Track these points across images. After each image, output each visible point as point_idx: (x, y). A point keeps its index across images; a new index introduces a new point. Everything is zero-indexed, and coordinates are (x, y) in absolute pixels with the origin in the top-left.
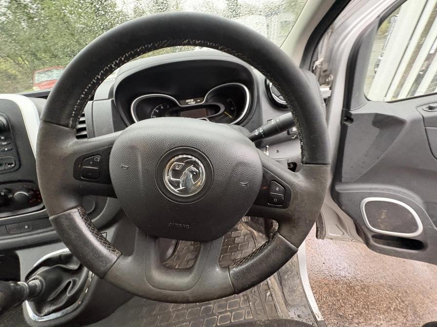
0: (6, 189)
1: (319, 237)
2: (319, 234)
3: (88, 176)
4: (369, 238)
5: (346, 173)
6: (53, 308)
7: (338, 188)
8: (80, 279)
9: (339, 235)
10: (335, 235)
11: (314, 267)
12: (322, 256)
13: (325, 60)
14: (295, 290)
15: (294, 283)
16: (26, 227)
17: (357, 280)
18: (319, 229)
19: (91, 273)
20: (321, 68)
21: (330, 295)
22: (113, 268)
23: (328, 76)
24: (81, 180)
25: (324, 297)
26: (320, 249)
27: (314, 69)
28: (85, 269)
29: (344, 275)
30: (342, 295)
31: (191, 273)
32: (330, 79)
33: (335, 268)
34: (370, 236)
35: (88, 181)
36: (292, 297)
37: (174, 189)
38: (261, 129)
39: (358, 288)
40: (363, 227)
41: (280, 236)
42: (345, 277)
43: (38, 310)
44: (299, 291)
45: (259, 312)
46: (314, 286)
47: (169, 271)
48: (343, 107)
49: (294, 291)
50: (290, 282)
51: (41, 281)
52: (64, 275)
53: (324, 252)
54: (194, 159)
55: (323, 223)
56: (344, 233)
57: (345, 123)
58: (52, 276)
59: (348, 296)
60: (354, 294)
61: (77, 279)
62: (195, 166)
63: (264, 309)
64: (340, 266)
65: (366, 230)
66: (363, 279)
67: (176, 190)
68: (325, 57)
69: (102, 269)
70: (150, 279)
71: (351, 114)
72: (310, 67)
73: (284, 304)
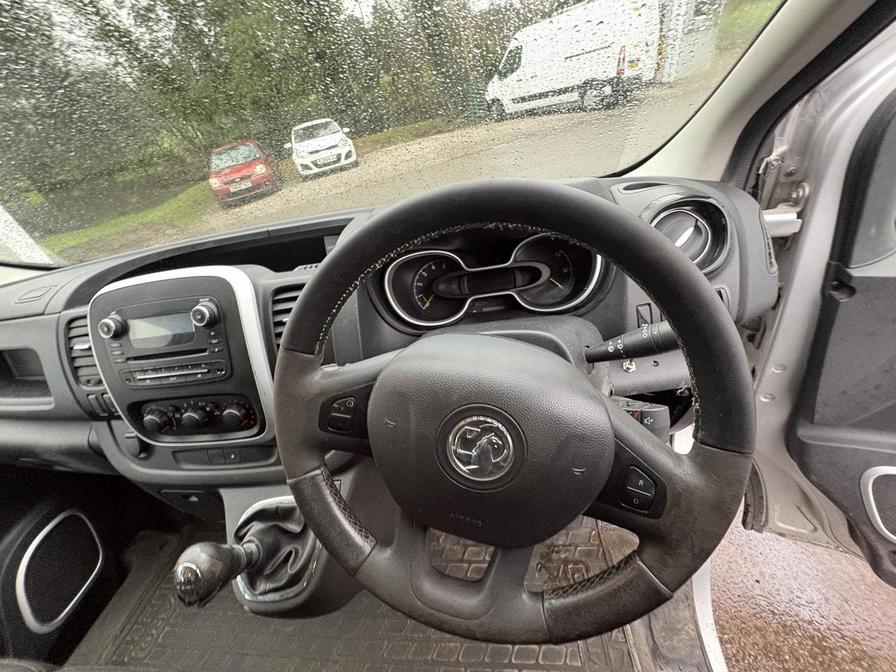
0: (213, 403)
1: (750, 526)
2: (749, 519)
3: (338, 426)
4: (881, 557)
5: (826, 404)
6: (270, 586)
7: (804, 432)
8: (303, 548)
9: (803, 531)
10: (794, 529)
11: (732, 585)
12: (754, 565)
13: (791, 150)
14: (678, 629)
15: (678, 615)
16: (233, 456)
17: (843, 637)
18: (751, 509)
19: (318, 542)
20: (780, 168)
21: (766, 655)
22: (366, 563)
23: (798, 185)
24: (328, 431)
25: (750, 655)
26: (750, 548)
27: (761, 172)
28: (311, 535)
29: (807, 618)
30: (798, 660)
31: (479, 591)
32: (801, 193)
33: (785, 597)
34: (883, 551)
35: (337, 433)
36: (669, 642)
37: (462, 467)
38: (620, 341)
39: (844, 656)
40: (865, 529)
41: (640, 563)
42: (810, 623)
43: (252, 584)
44: (688, 633)
45: (593, 657)
46: (727, 626)
47: (445, 581)
48: (831, 257)
49: (677, 632)
50: (669, 611)
51: (257, 546)
52: (283, 539)
53: (761, 558)
54: (496, 424)
55: (762, 498)
56: (816, 529)
57: (834, 293)
58: (269, 540)
59: (813, 666)
60: (830, 666)
61: (300, 548)
62: (496, 435)
63: (606, 655)
64: (799, 594)
65: (872, 537)
66: (859, 637)
67: (464, 469)
68: (793, 144)
69: (353, 563)
70: (418, 592)
71: (850, 277)
72: (749, 174)
73: (649, 654)
